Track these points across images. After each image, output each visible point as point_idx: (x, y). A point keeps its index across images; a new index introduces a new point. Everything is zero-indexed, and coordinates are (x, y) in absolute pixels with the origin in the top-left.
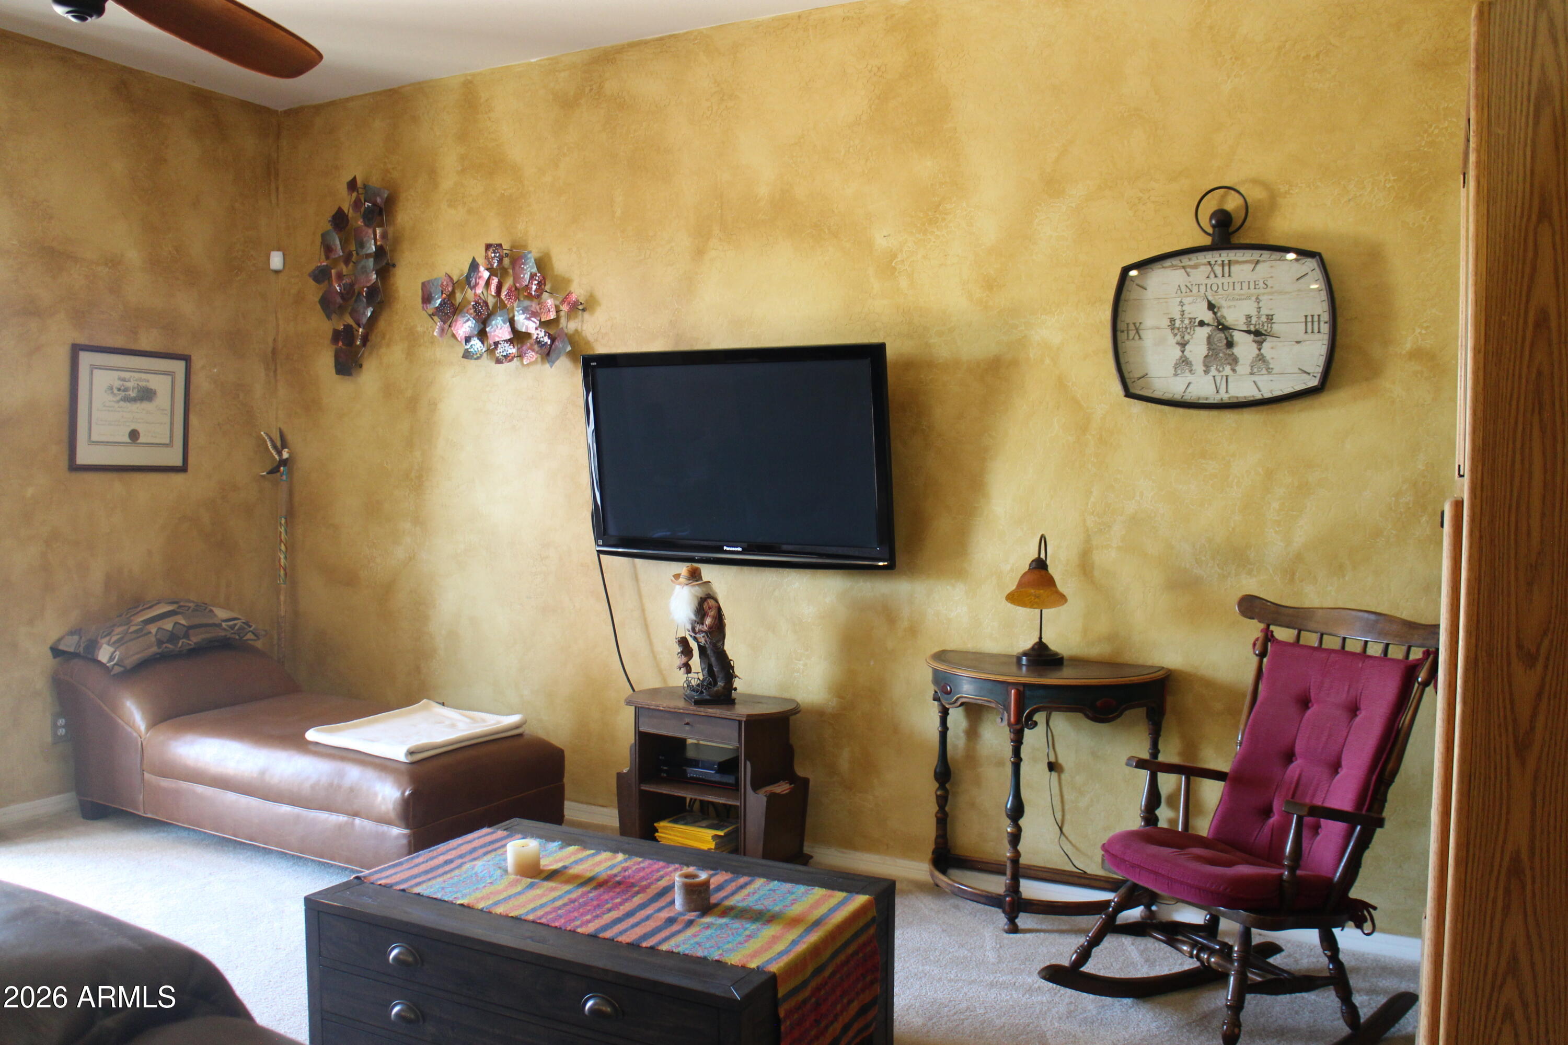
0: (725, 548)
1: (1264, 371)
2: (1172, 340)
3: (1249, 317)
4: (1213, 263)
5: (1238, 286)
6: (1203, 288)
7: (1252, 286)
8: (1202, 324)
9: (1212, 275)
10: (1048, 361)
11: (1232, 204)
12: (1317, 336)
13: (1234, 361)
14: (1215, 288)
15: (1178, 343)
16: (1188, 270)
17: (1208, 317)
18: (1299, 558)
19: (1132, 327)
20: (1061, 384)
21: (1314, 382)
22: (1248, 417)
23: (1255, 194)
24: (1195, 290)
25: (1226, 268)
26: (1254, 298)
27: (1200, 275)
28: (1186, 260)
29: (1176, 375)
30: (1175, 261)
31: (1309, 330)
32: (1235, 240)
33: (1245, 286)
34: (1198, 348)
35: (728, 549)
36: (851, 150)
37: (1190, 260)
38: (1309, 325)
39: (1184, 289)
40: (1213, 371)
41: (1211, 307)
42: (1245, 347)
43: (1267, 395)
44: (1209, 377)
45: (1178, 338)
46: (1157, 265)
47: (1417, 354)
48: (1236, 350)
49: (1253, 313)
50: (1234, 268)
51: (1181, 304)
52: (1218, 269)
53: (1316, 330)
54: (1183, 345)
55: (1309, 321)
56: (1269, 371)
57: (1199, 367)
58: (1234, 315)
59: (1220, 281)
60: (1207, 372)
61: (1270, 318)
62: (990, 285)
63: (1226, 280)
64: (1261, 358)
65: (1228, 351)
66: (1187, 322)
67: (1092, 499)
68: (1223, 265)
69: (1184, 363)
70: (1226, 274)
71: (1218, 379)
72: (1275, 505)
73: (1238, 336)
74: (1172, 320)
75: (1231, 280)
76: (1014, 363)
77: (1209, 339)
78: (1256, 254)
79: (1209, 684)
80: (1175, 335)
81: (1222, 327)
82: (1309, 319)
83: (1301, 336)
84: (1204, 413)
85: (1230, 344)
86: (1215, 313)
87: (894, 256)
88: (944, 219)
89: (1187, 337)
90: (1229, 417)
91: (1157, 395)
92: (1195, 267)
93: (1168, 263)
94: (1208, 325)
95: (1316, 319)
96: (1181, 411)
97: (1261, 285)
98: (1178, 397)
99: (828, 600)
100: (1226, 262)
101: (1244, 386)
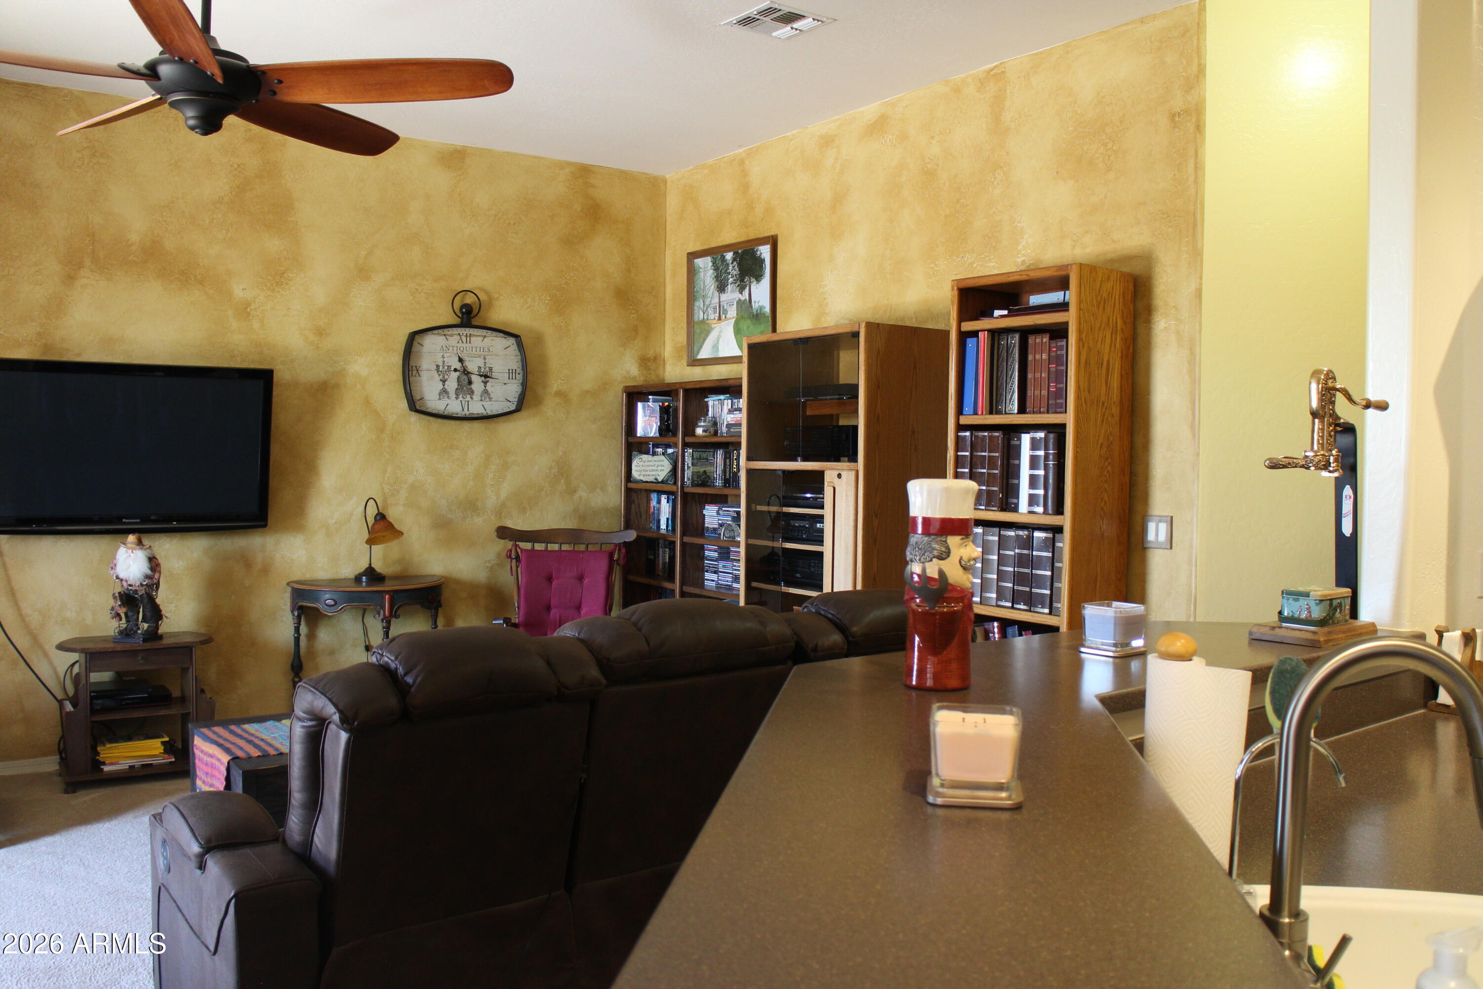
0: (124, 520)
1: (488, 399)
2: (437, 378)
3: (480, 368)
4: (461, 334)
5: (474, 349)
6: (455, 349)
7: (482, 350)
8: (455, 370)
9: (461, 342)
10: (359, 386)
11: (470, 299)
12: (514, 381)
13: (472, 392)
14: (462, 349)
15: (441, 380)
16: (448, 337)
17: (458, 365)
18: (504, 505)
19: (414, 368)
20: (367, 402)
21: (513, 408)
22: (477, 425)
23: (482, 297)
24: (451, 349)
25: (468, 338)
26: (483, 357)
27: (454, 341)
28: (446, 331)
29: (440, 399)
30: (440, 331)
31: (511, 378)
32: (475, 322)
33: (478, 349)
34: (452, 384)
35: (127, 521)
36: (214, 221)
37: (448, 331)
38: (511, 374)
39: (444, 348)
40: (461, 398)
41: (461, 360)
42: (477, 384)
43: (490, 413)
44: (458, 401)
45: (441, 377)
46: (430, 332)
47: (559, 394)
48: (473, 386)
49: (482, 365)
50: (473, 339)
51: (443, 357)
52: (464, 339)
53: (514, 378)
54: (444, 381)
55: (511, 372)
56: (490, 399)
57: (453, 395)
58: (472, 366)
59: (464, 345)
60: (457, 398)
61: (491, 369)
62: (320, 332)
63: (468, 345)
64: (486, 392)
65: (469, 387)
66: (446, 368)
67: (388, 475)
68: (466, 336)
69: (444, 392)
70: (468, 342)
71: (463, 402)
72: (491, 475)
73: (474, 378)
74: (438, 366)
75: (470, 345)
76: (337, 386)
77: (458, 378)
78: (484, 332)
79: (458, 582)
80: (439, 375)
81: (466, 372)
82: (511, 371)
83: (507, 381)
84: (452, 422)
85: (470, 383)
86: (462, 364)
87: (249, 304)
88: (287, 284)
89: (446, 377)
90: (466, 425)
91: (429, 410)
92: (451, 335)
93: (436, 332)
94: (459, 371)
95: (514, 371)
96: (439, 421)
97: (486, 349)
98: (441, 413)
99: (195, 555)
100: (468, 335)
101: (476, 408)
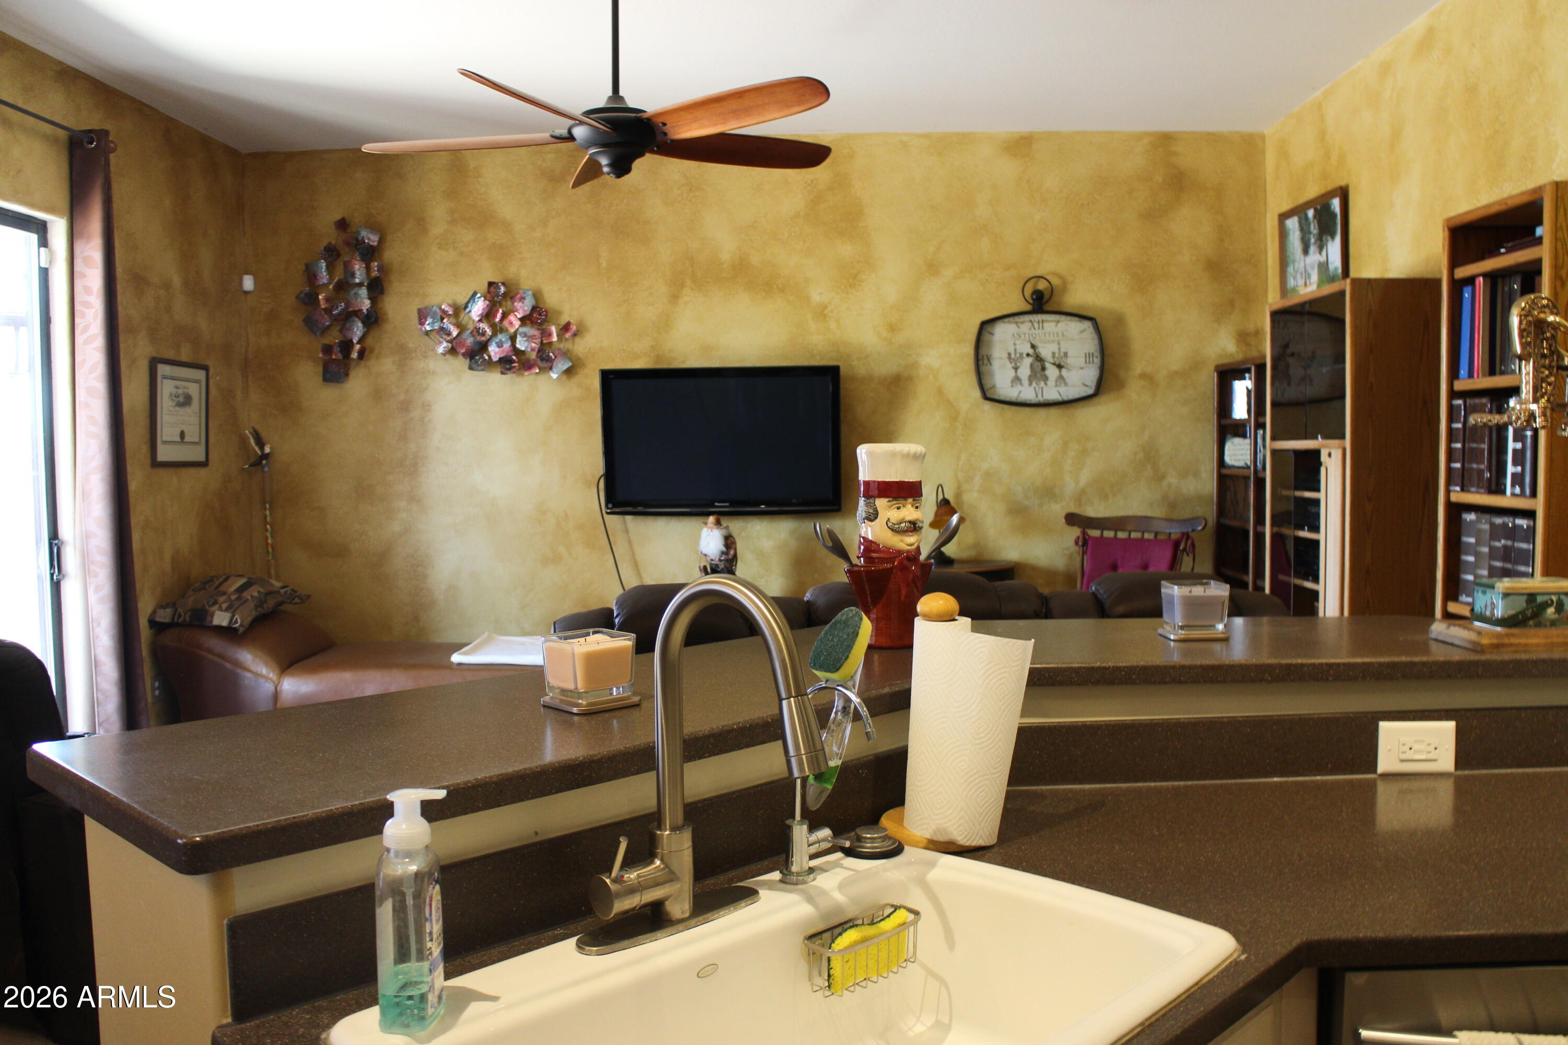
0: (716, 504)
1: (1063, 384)
2: (1009, 366)
3: (1054, 354)
4: (1033, 320)
5: (1047, 335)
6: (1027, 336)
7: (1055, 335)
8: (1028, 355)
9: (1033, 328)
10: (931, 377)
11: (1042, 285)
12: (1092, 365)
13: (1046, 379)
14: (1034, 336)
15: (1013, 368)
16: (1019, 324)
17: (1031, 351)
18: (1083, 492)
19: (985, 357)
20: (940, 392)
21: (1090, 391)
22: (1053, 411)
23: (1055, 281)
24: (1023, 336)
25: (1041, 325)
26: (1056, 342)
27: (1025, 328)
28: (1017, 319)
29: (1012, 386)
30: (1011, 319)
31: (1088, 361)
32: (1046, 308)
33: (1052, 335)
34: (1025, 371)
35: (718, 504)
36: (793, 234)
37: (1019, 318)
38: (1088, 359)
39: (1016, 336)
40: (1034, 384)
41: (1033, 347)
42: (1052, 372)
43: (1065, 398)
44: (1032, 389)
45: (1013, 364)
46: (1001, 321)
47: (1143, 376)
48: (1048, 373)
49: (1056, 351)
50: (1046, 325)
51: (1015, 344)
52: (1036, 325)
53: (1091, 361)
54: (1016, 369)
55: (1089, 356)
56: (1066, 384)
57: (1025, 381)
58: (1046, 352)
59: (1037, 332)
60: (1030, 384)
61: (1066, 354)
62: (892, 328)
63: (1041, 331)
64: (1061, 377)
65: (1043, 373)
66: (1018, 355)
67: (961, 462)
68: (1039, 322)
69: (1017, 380)
70: (1041, 328)
71: (1037, 390)
72: (1069, 462)
73: (1047, 365)
74: (1009, 354)
75: (1043, 332)
76: (910, 378)
77: (1032, 366)
78: (1057, 317)
79: (1035, 569)
80: (1011, 362)
81: (1039, 358)
82: (1088, 355)
83: (1083, 364)
84: (1027, 410)
85: (1043, 369)
86: (1035, 350)
87: (825, 307)
88: (860, 285)
89: (1018, 364)
90: (1042, 412)
91: (1002, 398)
92: (1023, 323)
93: (1006, 320)
94: (1031, 356)
95: (1091, 355)
96: (1014, 408)
97: (1060, 334)
98: (1014, 400)
99: (782, 536)
100: (1041, 321)
101: (1051, 393)
